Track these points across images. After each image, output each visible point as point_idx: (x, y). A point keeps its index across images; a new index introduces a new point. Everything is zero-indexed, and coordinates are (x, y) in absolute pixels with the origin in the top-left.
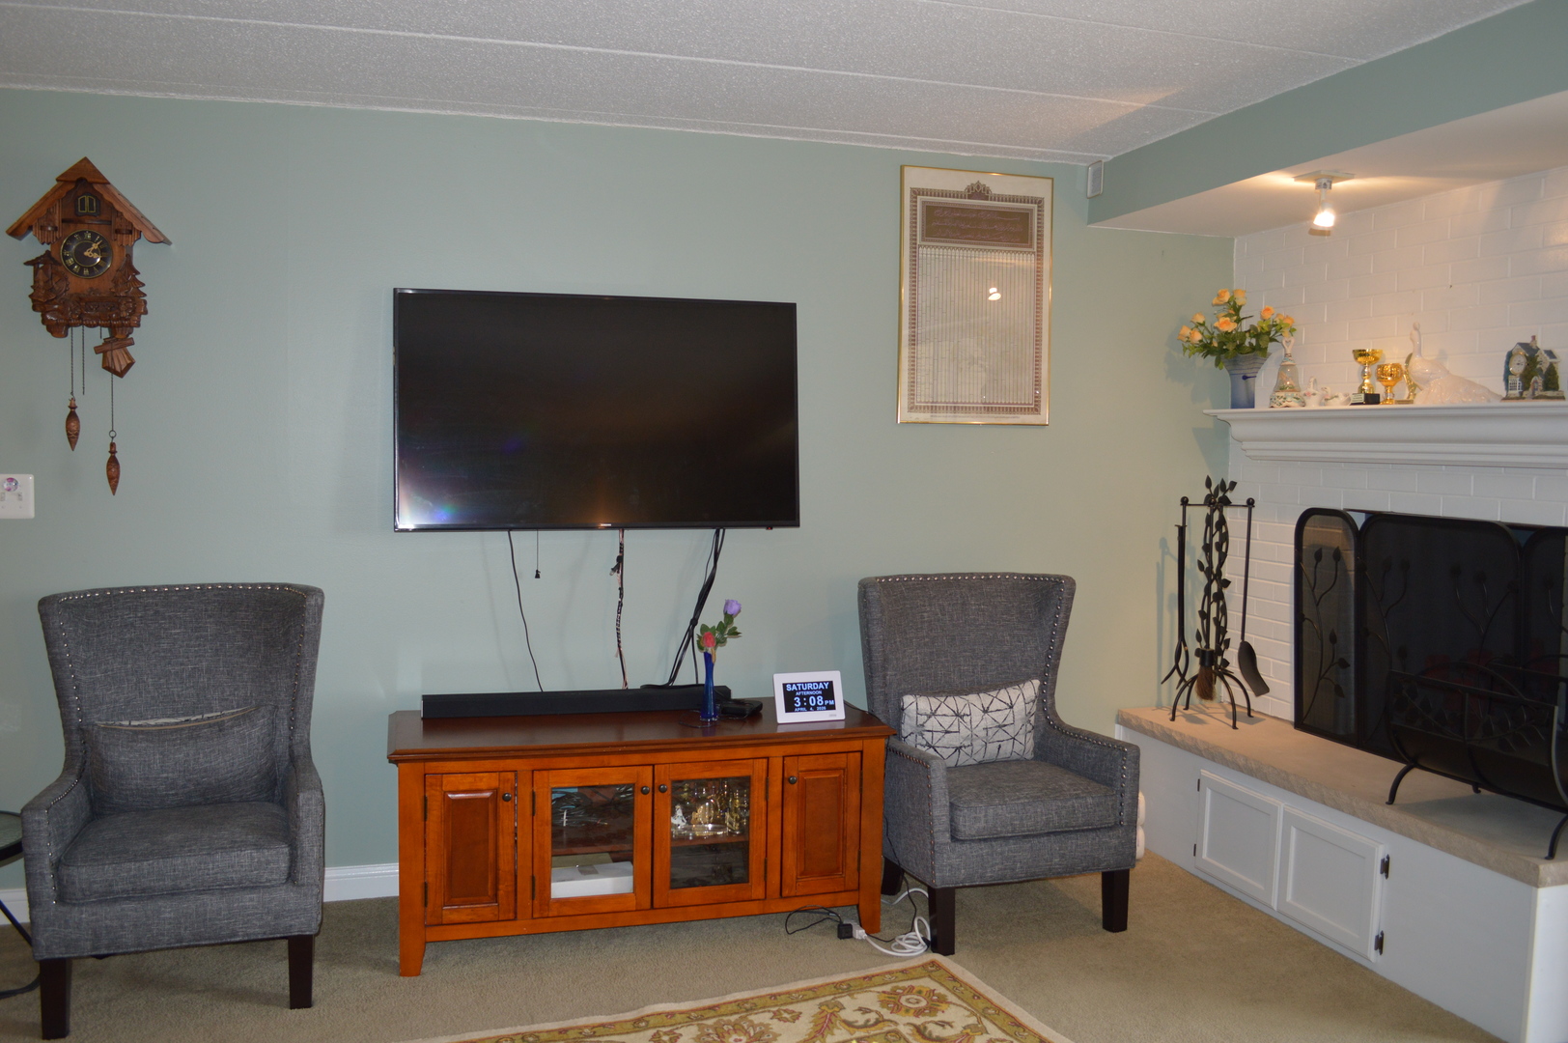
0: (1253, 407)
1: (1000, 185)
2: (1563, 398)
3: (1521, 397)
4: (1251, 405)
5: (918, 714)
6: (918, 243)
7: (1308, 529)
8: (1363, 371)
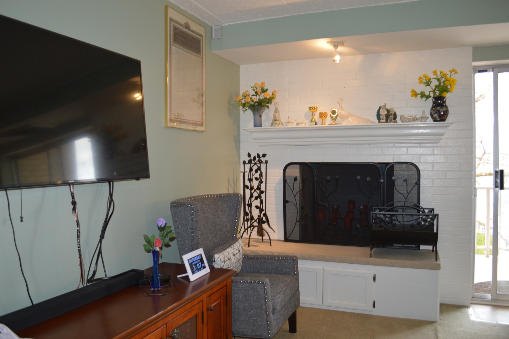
0: (261, 127)
1: (194, 27)
2: (397, 122)
3: (387, 122)
4: (261, 126)
5: (221, 262)
6: (172, 43)
7: (287, 170)
8: (312, 115)
